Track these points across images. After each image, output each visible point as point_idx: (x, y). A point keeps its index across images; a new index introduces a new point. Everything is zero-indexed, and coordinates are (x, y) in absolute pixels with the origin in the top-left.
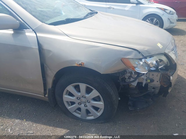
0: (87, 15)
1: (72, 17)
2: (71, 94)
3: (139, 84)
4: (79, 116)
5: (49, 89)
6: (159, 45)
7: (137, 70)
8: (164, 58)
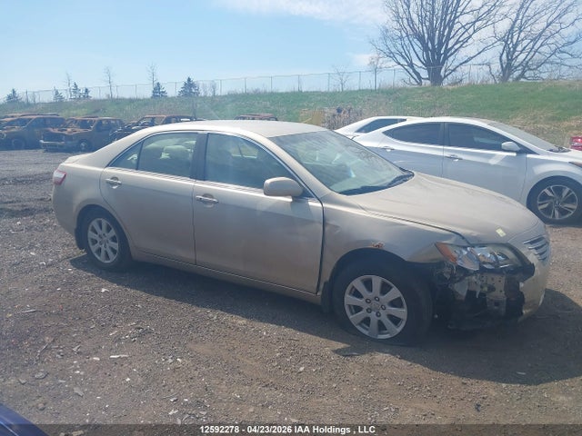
0: (394, 181)
1: (371, 182)
2: (357, 294)
3: (471, 293)
4: (366, 333)
5: (325, 283)
6: (500, 232)
7: (459, 263)
8: (510, 254)
